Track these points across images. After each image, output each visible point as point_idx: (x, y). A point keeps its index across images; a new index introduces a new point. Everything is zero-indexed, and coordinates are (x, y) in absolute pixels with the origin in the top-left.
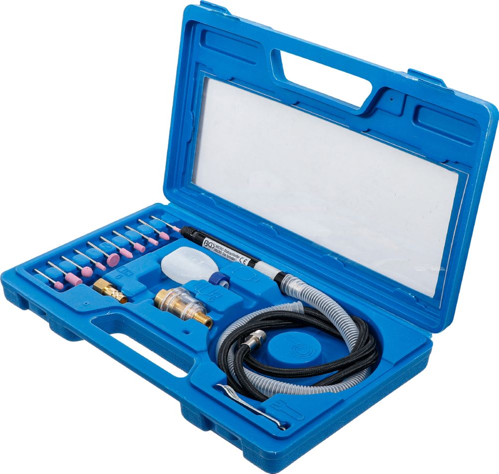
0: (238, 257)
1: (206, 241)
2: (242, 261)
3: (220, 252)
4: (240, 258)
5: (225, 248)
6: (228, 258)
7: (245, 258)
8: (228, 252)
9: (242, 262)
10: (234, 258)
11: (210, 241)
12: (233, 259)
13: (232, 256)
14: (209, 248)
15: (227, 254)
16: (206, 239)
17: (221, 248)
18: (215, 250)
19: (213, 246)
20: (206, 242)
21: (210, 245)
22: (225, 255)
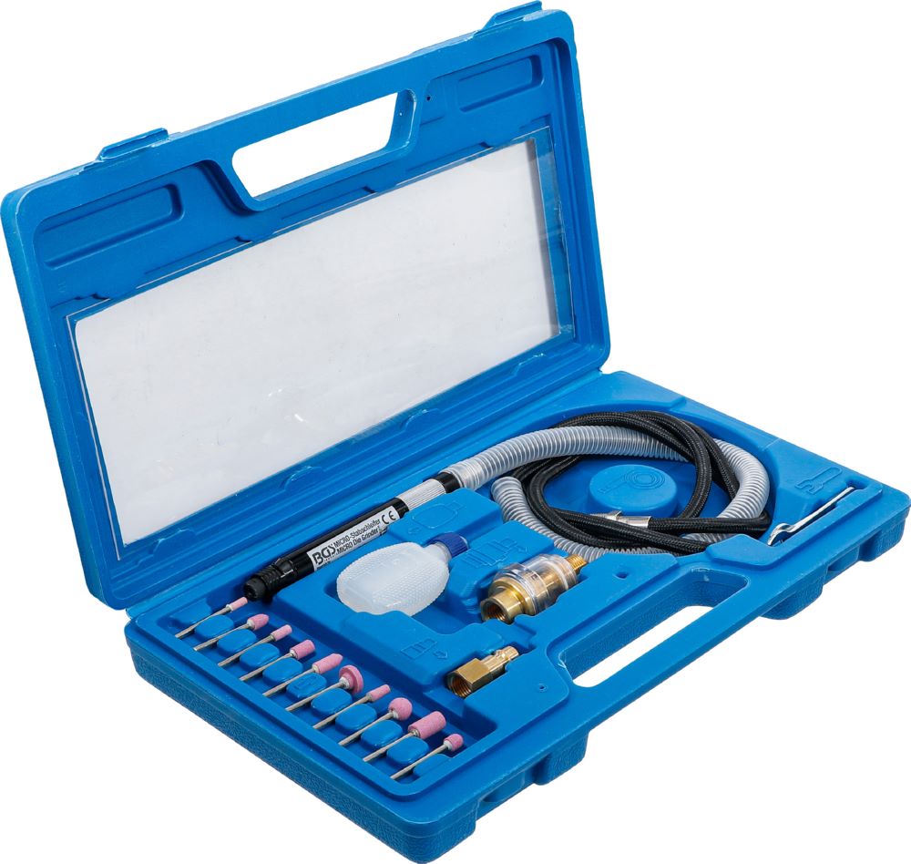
0: (377, 522)
1: (314, 556)
2: (387, 519)
3: (348, 546)
4: (381, 520)
5: (347, 533)
6: (368, 539)
7: (385, 512)
8: (358, 533)
9: (390, 521)
10: (374, 528)
11: (318, 549)
12: (374, 532)
13: (369, 531)
14: (331, 559)
15: (360, 536)
16: (310, 554)
17: (346, 539)
18: (340, 550)
19: (331, 551)
20: (317, 556)
21: (326, 553)
22: (359, 541)
